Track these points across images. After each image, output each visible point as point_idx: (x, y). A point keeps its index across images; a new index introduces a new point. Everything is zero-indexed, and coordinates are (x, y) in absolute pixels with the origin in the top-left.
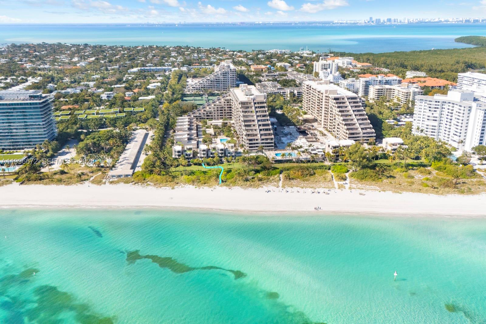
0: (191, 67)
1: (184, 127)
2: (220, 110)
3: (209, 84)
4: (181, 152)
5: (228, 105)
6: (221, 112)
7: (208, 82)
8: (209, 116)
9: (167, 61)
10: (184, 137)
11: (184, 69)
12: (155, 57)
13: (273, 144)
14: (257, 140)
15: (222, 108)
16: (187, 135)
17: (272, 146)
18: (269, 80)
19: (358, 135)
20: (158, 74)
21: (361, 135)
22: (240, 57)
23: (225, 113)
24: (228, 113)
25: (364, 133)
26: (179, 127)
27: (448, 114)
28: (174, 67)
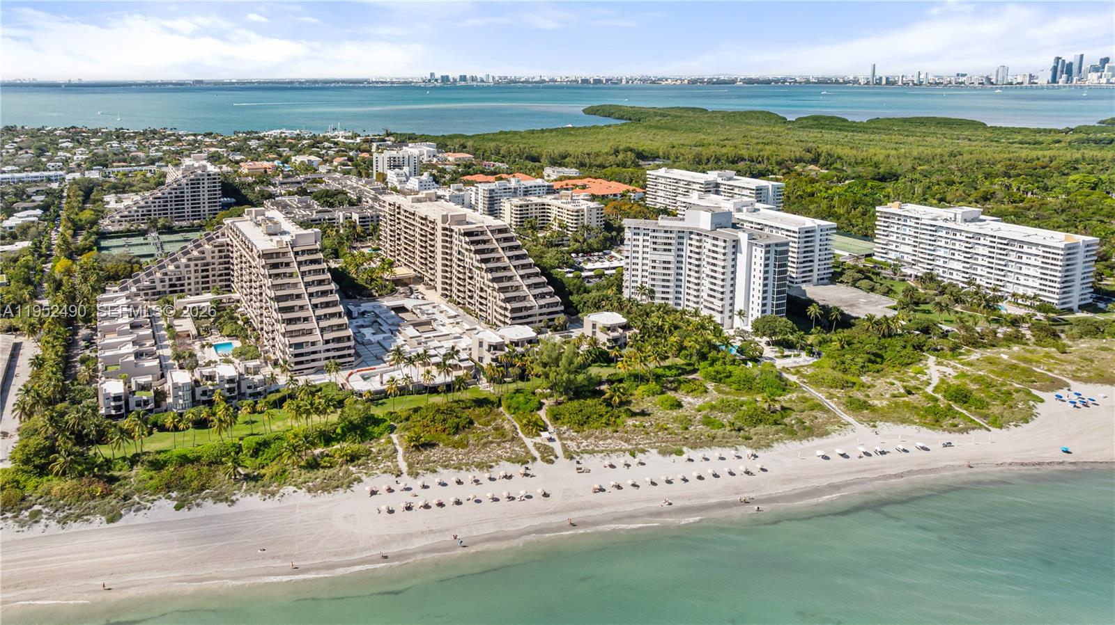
0: (110, 170)
1: (120, 321)
2: (203, 271)
3: (159, 206)
4: (123, 398)
5: (221, 257)
6: (205, 274)
7: (157, 204)
8: (174, 285)
9: (51, 160)
10: (123, 350)
11: (95, 175)
12: (23, 152)
13: (352, 351)
14: (313, 344)
15: (207, 264)
16: (131, 345)
17: (350, 355)
18: (290, 194)
19: (530, 312)
20: (34, 189)
21: (536, 311)
22: (212, 145)
23: (214, 276)
24: (221, 275)
25: (541, 307)
26: (106, 323)
27: (691, 255)
28: (71, 171)
